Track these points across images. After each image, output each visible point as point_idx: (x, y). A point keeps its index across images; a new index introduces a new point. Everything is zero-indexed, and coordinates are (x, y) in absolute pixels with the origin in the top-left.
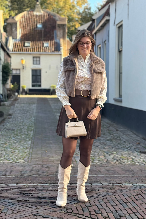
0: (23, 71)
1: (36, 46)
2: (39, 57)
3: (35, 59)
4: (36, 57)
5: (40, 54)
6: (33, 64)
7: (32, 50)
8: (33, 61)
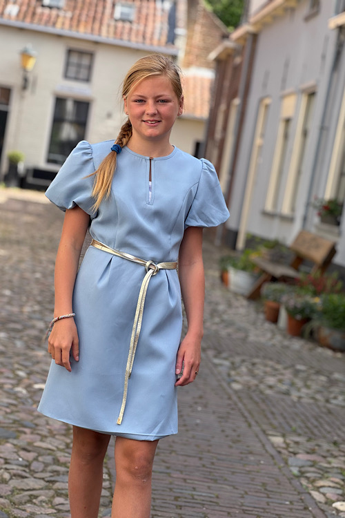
0: (22, 97)
1: (85, 12)
2: (91, 55)
3: (75, 59)
4: (81, 53)
5: (96, 43)
6: (66, 76)
7: (67, 22)
8: (68, 64)
